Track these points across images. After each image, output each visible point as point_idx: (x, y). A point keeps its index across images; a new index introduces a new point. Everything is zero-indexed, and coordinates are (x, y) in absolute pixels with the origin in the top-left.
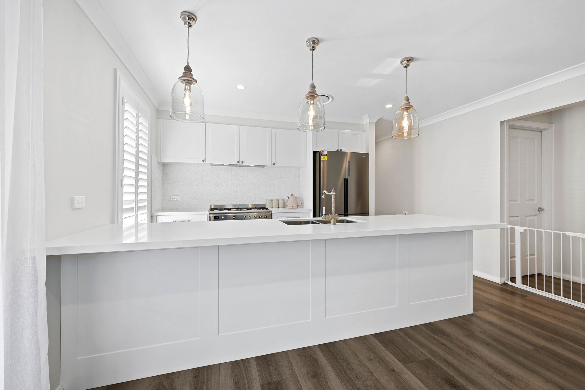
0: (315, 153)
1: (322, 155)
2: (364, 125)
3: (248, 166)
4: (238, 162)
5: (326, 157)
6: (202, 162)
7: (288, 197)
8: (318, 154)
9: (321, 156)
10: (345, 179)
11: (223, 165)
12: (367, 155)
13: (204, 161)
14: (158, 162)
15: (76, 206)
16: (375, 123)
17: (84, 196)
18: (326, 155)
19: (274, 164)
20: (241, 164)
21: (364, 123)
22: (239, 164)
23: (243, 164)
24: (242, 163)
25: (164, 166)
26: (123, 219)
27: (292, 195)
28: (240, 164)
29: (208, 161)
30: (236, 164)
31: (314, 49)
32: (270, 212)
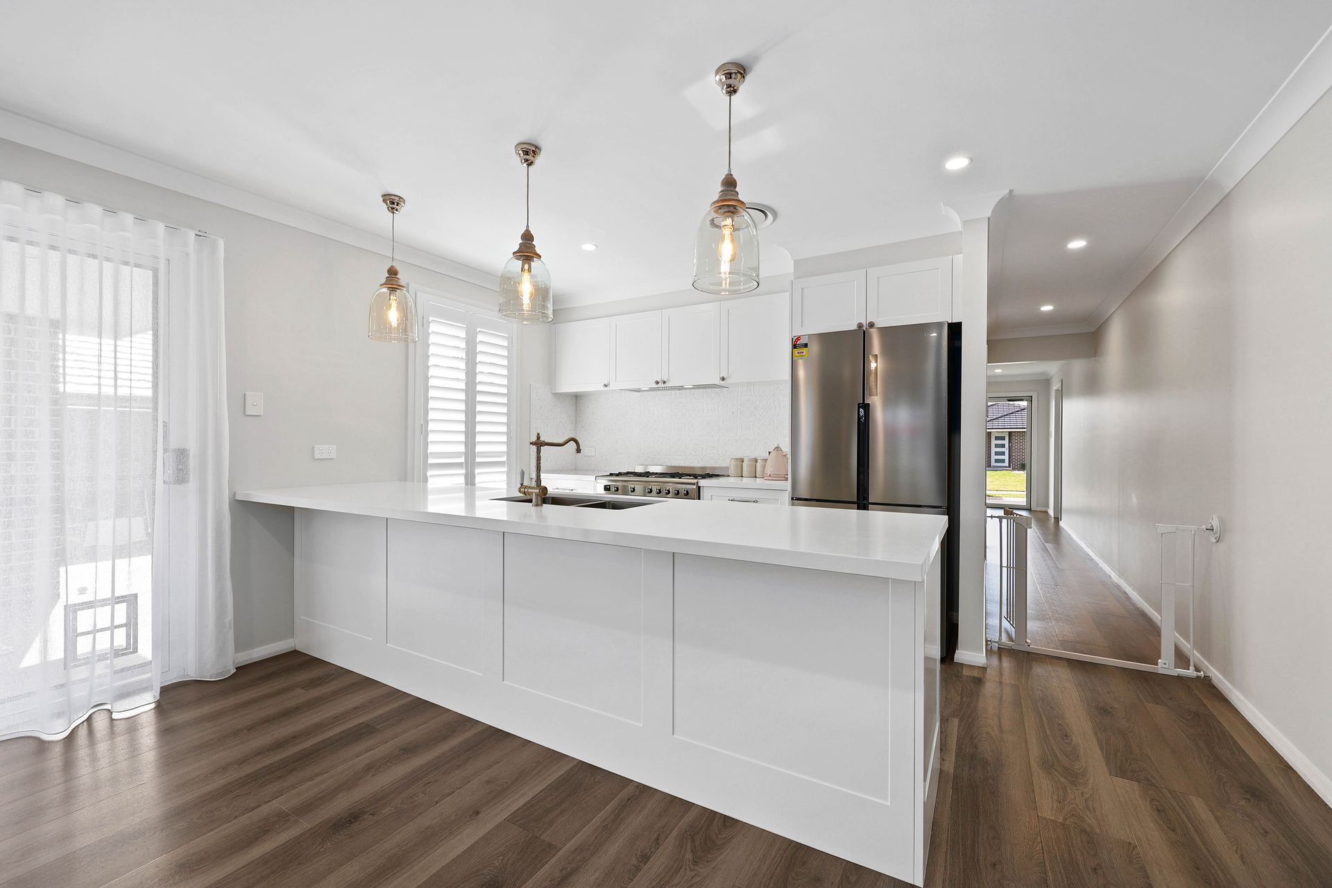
1: (795, 347)
3: (681, 388)
4: (657, 383)
5: (805, 349)
6: (605, 389)
7: (769, 453)
9: (795, 350)
10: (859, 405)
11: (639, 390)
13: (606, 386)
14: (551, 393)
17: (335, 446)
18: (806, 345)
19: (724, 379)
20: (663, 386)
23: (668, 385)
24: (664, 382)
25: (577, 398)
26: (427, 477)
27: (777, 449)
28: (661, 385)
29: (613, 386)
30: (656, 386)
31: (530, 162)
32: (694, 484)
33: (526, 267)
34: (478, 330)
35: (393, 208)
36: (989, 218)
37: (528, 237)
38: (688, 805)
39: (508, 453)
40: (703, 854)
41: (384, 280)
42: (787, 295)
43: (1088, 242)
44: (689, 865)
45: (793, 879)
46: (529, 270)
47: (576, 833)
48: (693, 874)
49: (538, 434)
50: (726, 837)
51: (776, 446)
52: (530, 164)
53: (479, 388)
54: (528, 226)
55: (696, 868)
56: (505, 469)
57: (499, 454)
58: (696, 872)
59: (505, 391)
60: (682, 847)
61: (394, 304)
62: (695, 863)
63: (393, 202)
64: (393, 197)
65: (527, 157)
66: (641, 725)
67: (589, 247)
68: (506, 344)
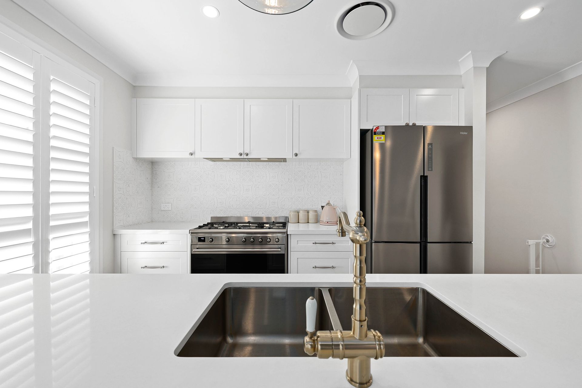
0: (364, 133)
1: (375, 134)
2: (461, 76)
3: (258, 160)
4: (241, 154)
5: (383, 137)
6: (190, 157)
7: (323, 207)
8: (369, 135)
9: (374, 136)
10: (421, 176)
11: (221, 160)
12: (469, 129)
13: (192, 154)
14: (133, 158)
16: (487, 68)
18: (383, 133)
19: (296, 155)
20: (245, 157)
21: (462, 73)
22: (242, 157)
23: (249, 157)
24: (247, 155)
25: (154, 163)
27: (328, 204)
29: (198, 155)
30: (239, 157)
32: (284, 233)
34: (52, 77)
39: (91, 214)
51: (328, 202)
53: (53, 143)
56: (88, 230)
57: (82, 214)
59: (87, 150)
67: (210, 12)
68: (88, 102)
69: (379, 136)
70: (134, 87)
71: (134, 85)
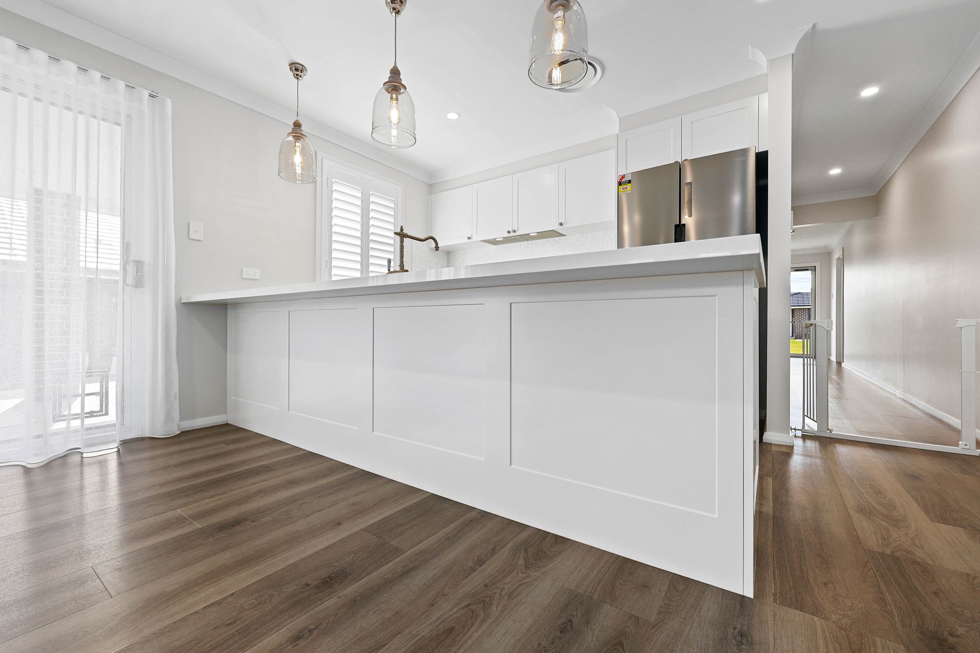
1: (620, 185)
4: (509, 232)
5: (629, 186)
6: (469, 241)
9: (619, 188)
10: (676, 226)
13: (469, 238)
15: (245, 276)
17: (259, 270)
18: (629, 182)
19: (561, 224)
20: (514, 235)
22: (512, 235)
23: (517, 234)
24: (515, 232)
25: (449, 252)
29: (475, 238)
30: (508, 235)
31: (397, 10)
33: (394, 96)
34: (371, 192)
35: (297, 75)
36: (793, 55)
37: (395, 72)
38: (524, 527)
40: (534, 562)
41: (291, 131)
42: (614, 151)
43: (880, 88)
44: (521, 569)
45: (621, 584)
46: (397, 99)
47: (421, 541)
48: (524, 576)
49: (402, 227)
50: (557, 551)
52: (398, 12)
54: (395, 63)
55: (528, 571)
58: (527, 575)
60: (515, 556)
61: (298, 149)
62: (527, 567)
63: (297, 70)
64: (297, 65)
65: (394, 5)
66: (483, 459)
67: (453, 116)
68: (393, 206)
69: (624, 186)
70: (430, 185)
71: (430, 183)
